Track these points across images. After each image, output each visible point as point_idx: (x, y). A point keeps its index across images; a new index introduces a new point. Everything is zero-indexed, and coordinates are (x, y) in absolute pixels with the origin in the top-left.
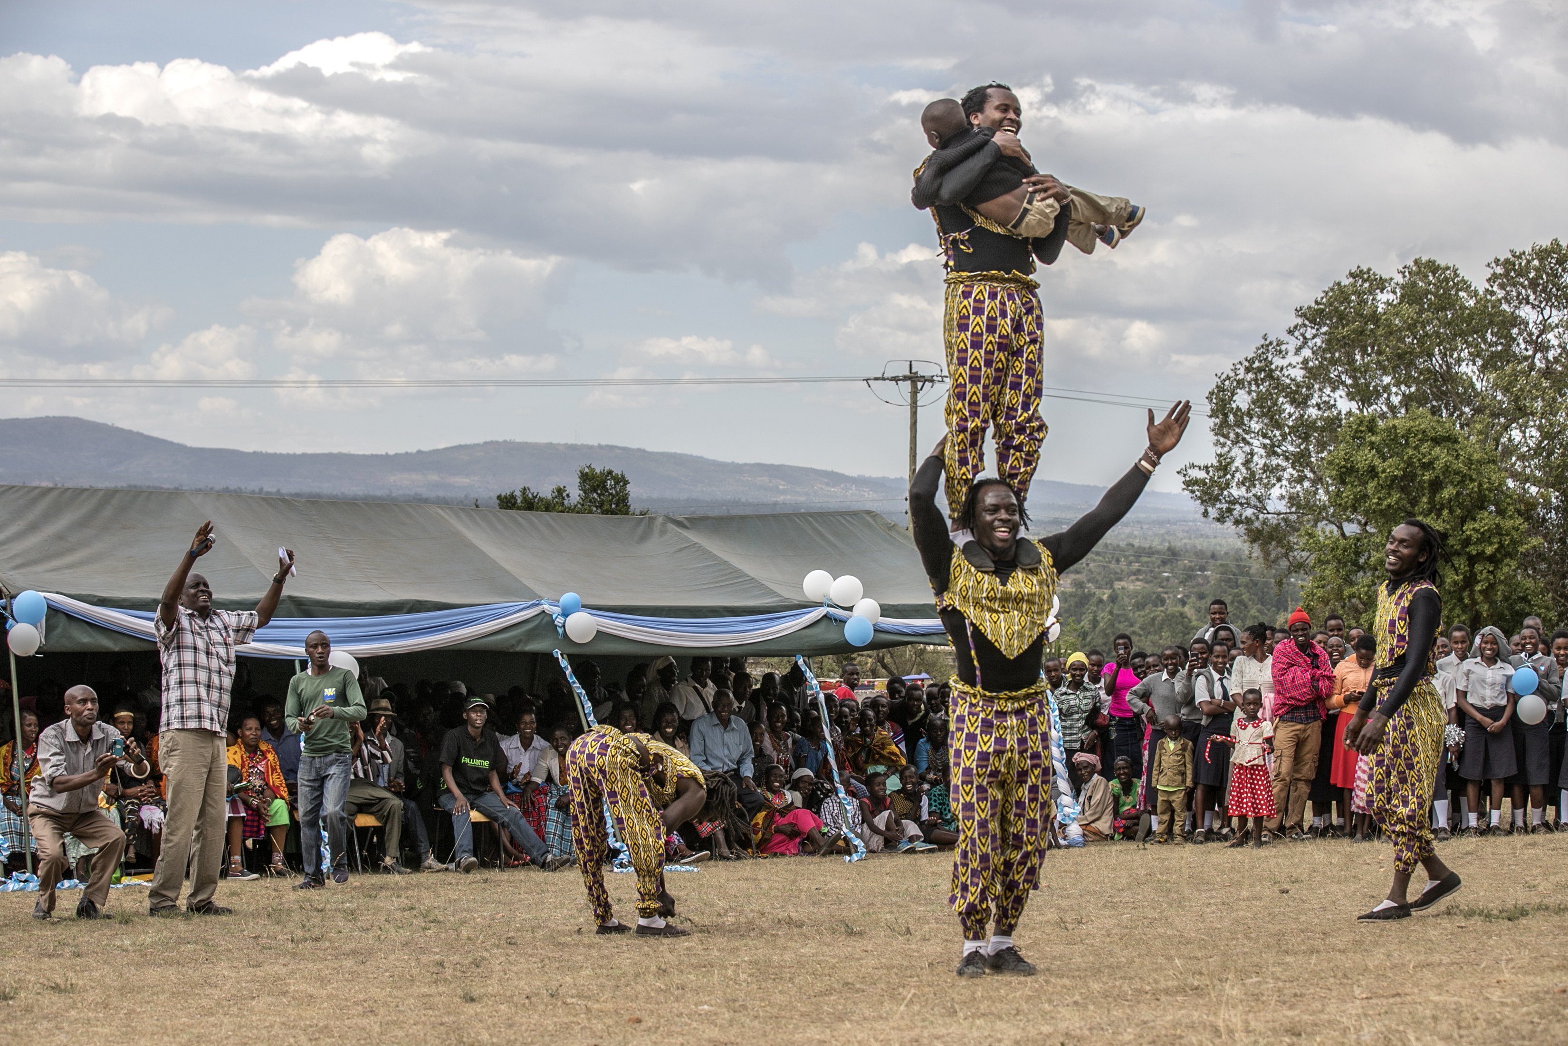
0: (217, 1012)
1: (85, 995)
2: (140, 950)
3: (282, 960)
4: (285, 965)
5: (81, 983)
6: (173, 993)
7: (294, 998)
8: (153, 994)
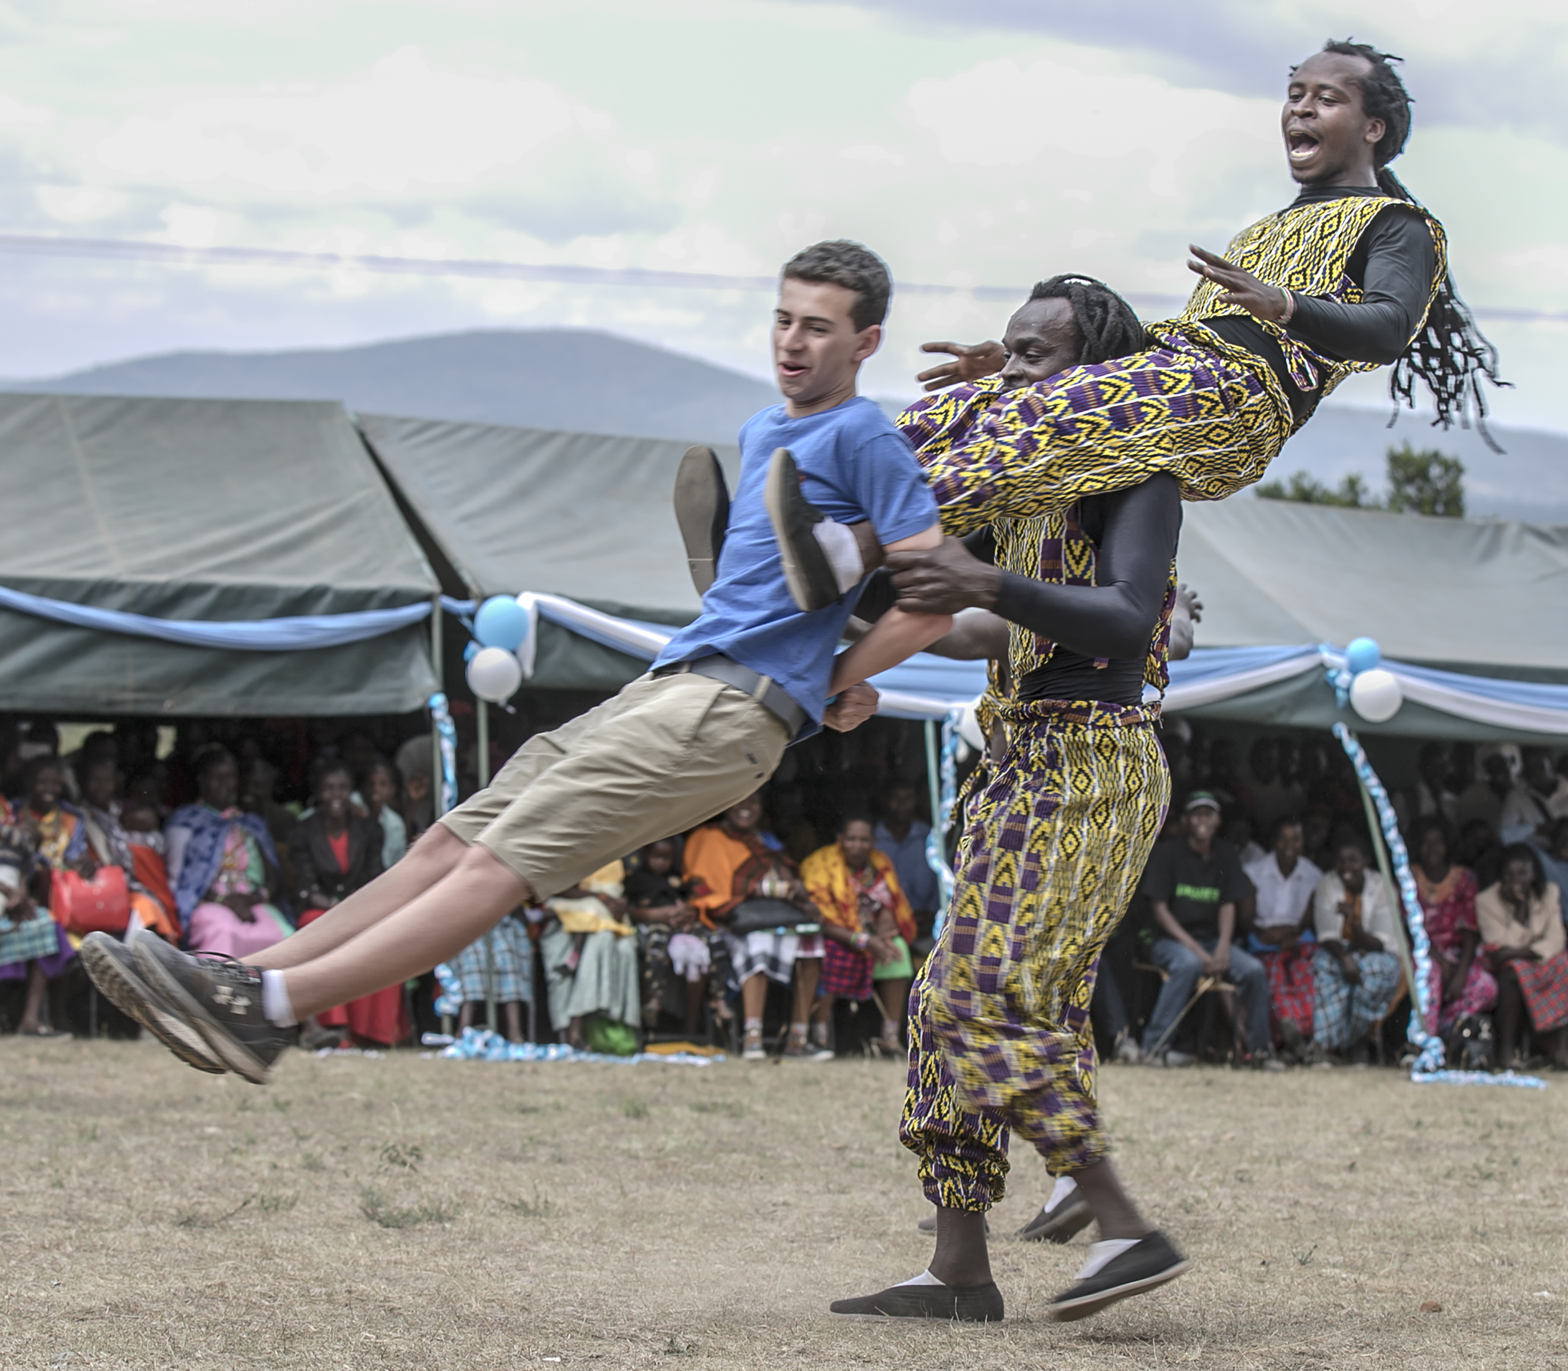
0: (772, 1257)
1: (566, 1221)
2: (657, 1159)
3: (879, 1186)
4: (884, 1193)
5: (560, 1202)
6: (705, 1226)
7: (895, 1244)
8: (673, 1225)
